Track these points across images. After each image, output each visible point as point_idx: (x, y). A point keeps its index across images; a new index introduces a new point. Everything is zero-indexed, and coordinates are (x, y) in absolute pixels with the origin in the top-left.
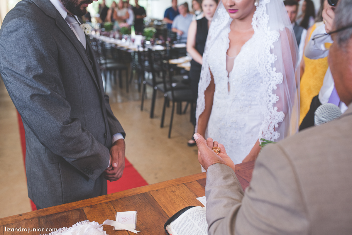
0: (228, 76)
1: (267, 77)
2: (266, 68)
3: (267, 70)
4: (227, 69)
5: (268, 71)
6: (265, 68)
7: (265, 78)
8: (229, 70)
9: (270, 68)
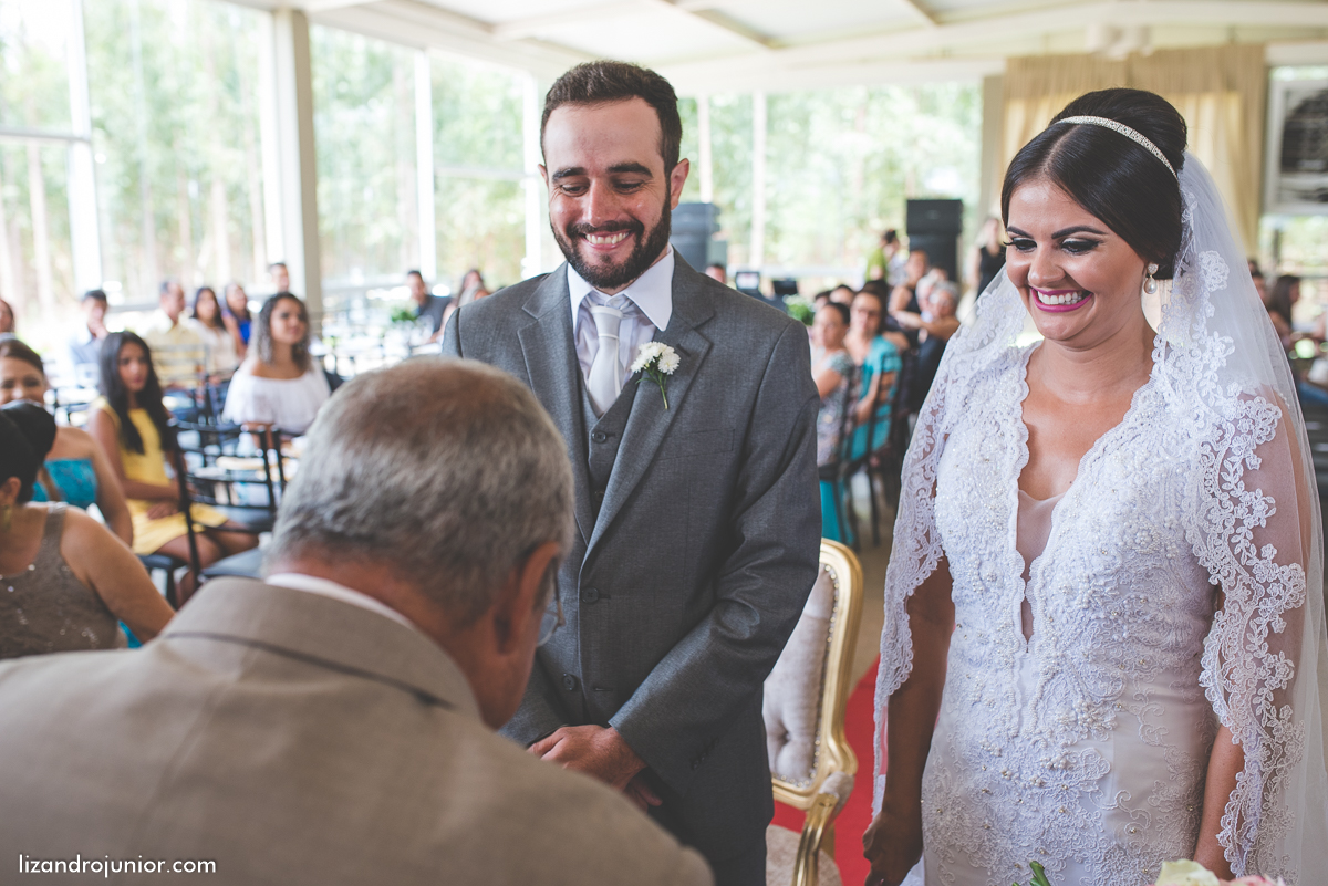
0: (1026, 576)
1: (1240, 584)
2: (1232, 546)
3: (1238, 557)
4: (1019, 547)
5: (1243, 562)
6: (1228, 551)
7: (1231, 588)
8: (1029, 549)
9: (1248, 549)
